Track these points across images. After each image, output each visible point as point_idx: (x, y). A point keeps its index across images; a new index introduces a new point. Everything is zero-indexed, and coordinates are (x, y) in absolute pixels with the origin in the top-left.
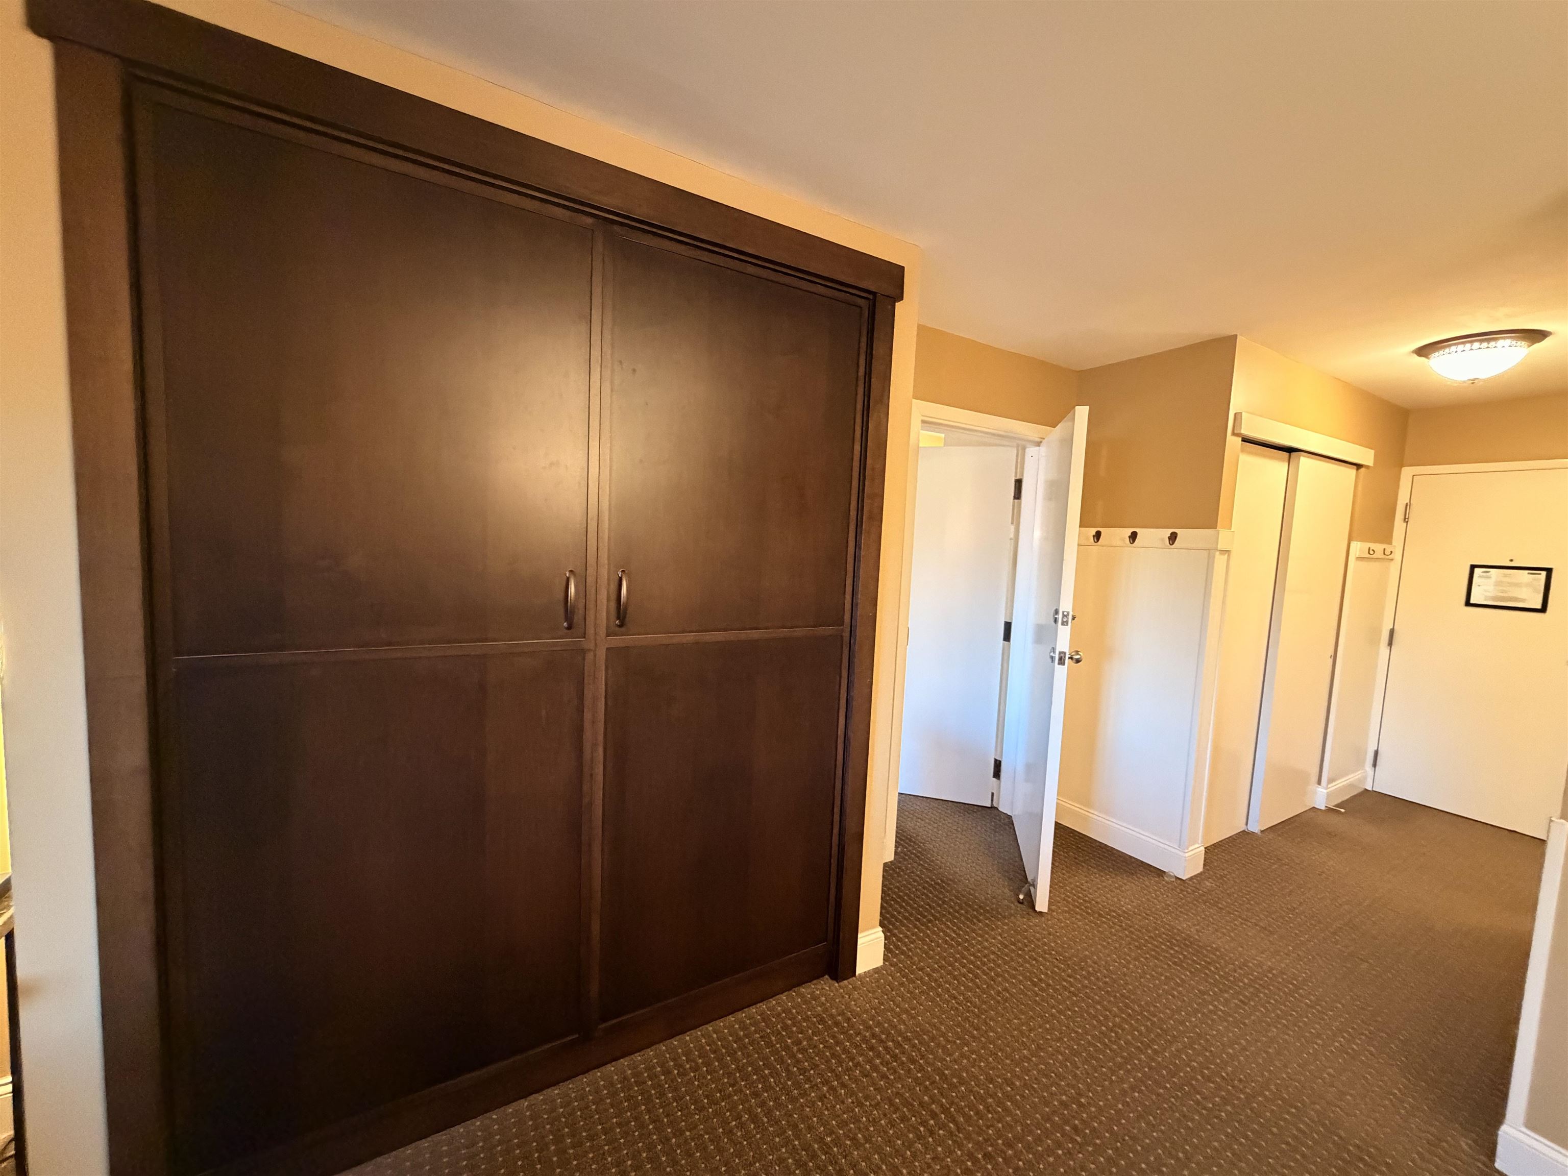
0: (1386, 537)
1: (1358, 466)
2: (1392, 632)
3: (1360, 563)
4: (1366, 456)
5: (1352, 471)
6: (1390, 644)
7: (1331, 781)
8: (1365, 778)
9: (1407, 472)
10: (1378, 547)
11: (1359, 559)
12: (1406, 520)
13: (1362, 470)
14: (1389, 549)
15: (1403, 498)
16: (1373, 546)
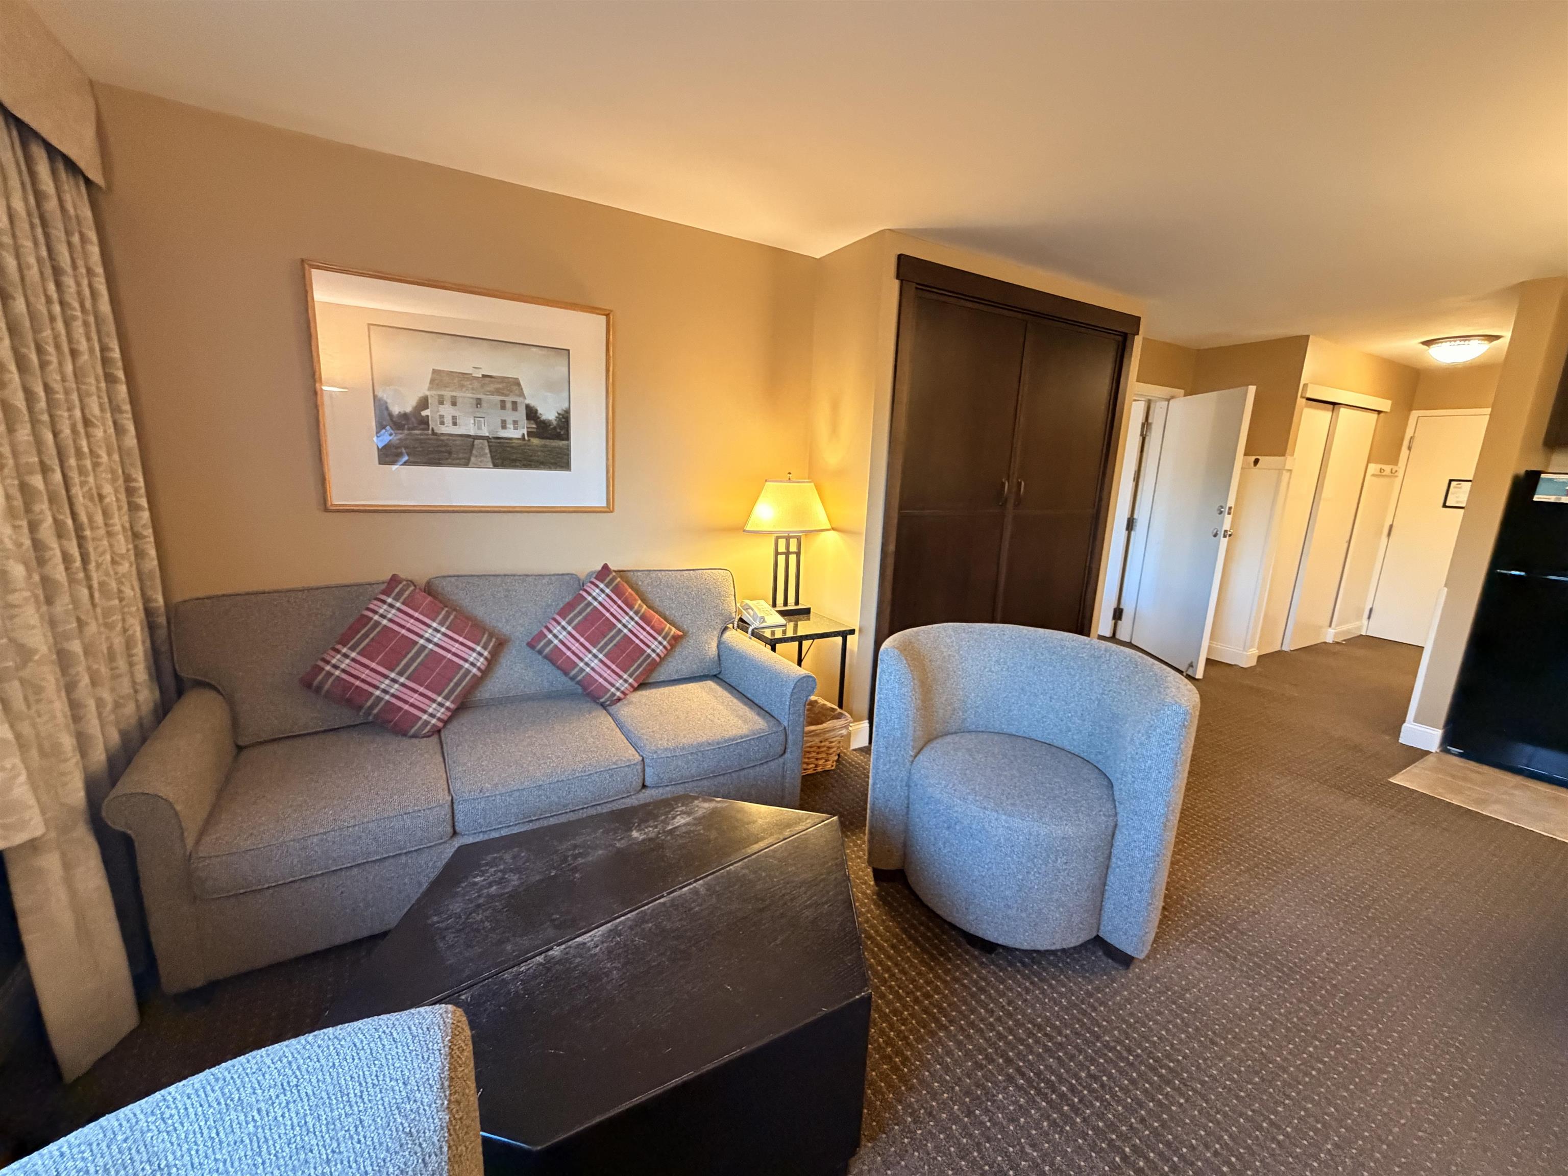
0: (1395, 461)
1: (1379, 412)
2: (1391, 527)
3: (1373, 478)
4: (1385, 405)
5: (1374, 416)
6: (1389, 534)
7: (1337, 625)
8: (1360, 628)
9: (1415, 414)
10: (1387, 468)
11: (1373, 475)
12: (1409, 448)
13: (1382, 415)
14: (1395, 468)
15: (1409, 433)
16: (1384, 467)
